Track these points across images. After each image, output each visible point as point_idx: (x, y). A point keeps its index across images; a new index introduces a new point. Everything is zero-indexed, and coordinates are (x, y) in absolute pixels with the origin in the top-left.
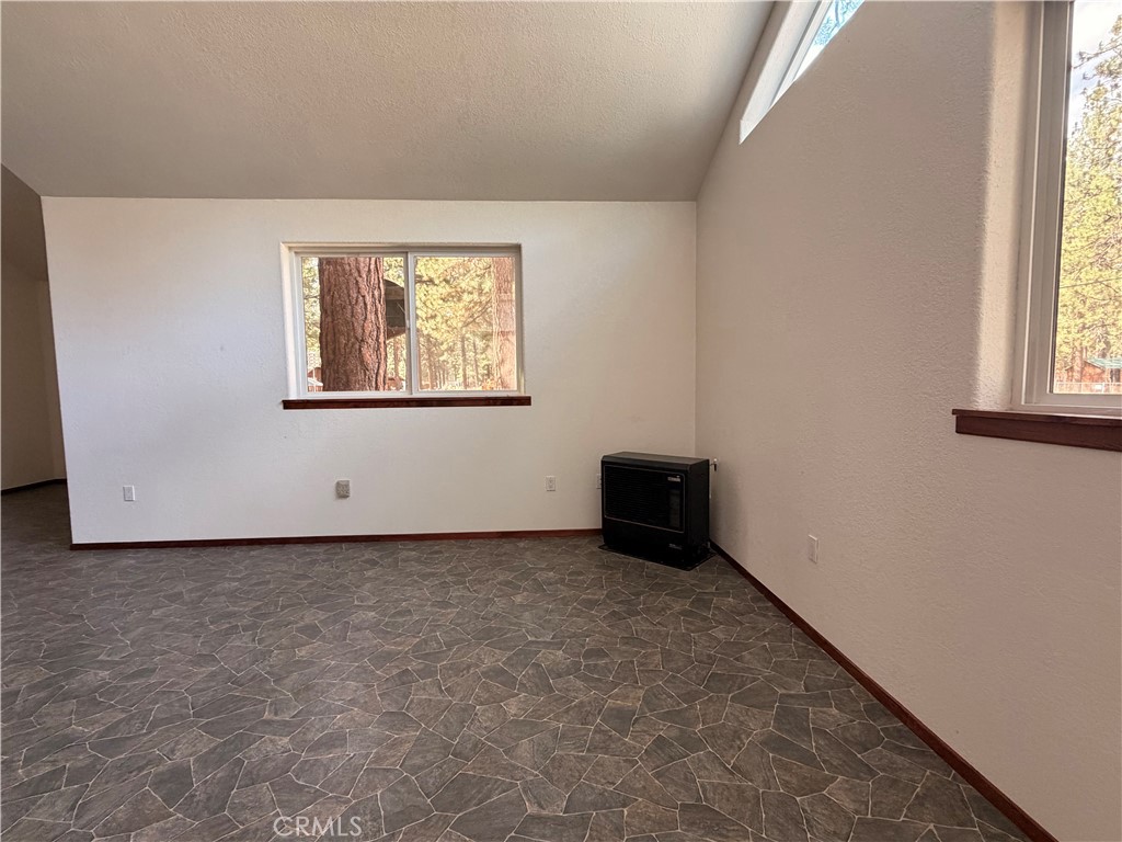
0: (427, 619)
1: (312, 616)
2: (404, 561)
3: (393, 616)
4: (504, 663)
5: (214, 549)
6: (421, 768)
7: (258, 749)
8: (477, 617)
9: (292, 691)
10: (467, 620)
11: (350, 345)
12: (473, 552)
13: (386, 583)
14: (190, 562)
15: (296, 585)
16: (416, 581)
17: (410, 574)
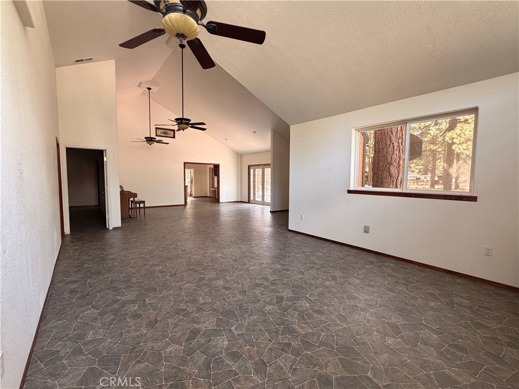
0: (378, 292)
1: (337, 273)
2: (386, 267)
3: (365, 285)
4: (400, 324)
5: (321, 241)
6: (340, 336)
7: (301, 303)
8: (403, 301)
9: (318, 293)
10: (396, 300)
11: (385, 166)
12: (424, 274)
13: (372, 272)
14: (313, 243)
15: (339, 261)
16: (385, 276)
17: (384, 273)
